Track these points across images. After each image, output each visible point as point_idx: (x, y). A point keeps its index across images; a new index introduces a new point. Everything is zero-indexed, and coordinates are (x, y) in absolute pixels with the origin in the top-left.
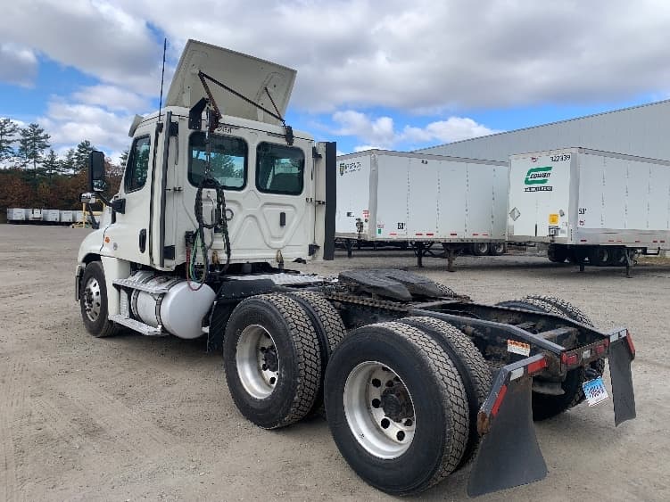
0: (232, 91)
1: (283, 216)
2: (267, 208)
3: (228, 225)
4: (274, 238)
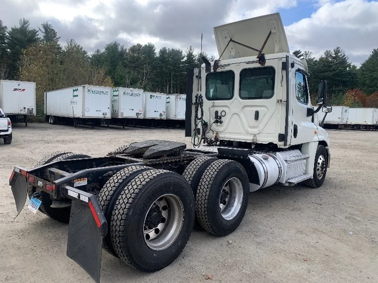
0: (239, 44)
1: (257, 114)
2: (247, 109)
3: (223, 119)
4: (251, 127)
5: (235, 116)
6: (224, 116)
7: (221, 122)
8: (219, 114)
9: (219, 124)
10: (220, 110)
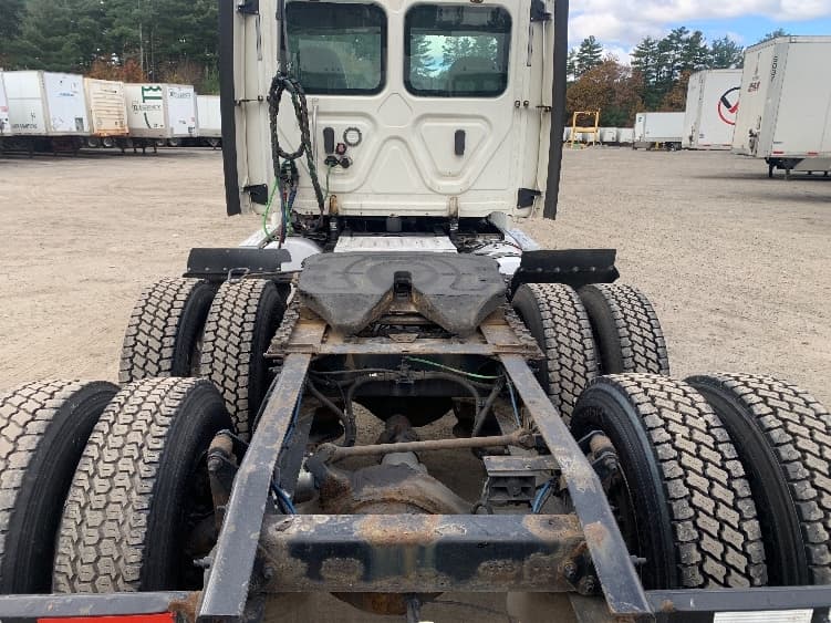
1: (460, 136)
2: (427, 124)
3: (351, 153)
4: (442, 176)
5: (395, 146)
6: (356, 144)
7: (346, 164)
8: (338, 139)
9: (339, 169)
10: (338, 125)
